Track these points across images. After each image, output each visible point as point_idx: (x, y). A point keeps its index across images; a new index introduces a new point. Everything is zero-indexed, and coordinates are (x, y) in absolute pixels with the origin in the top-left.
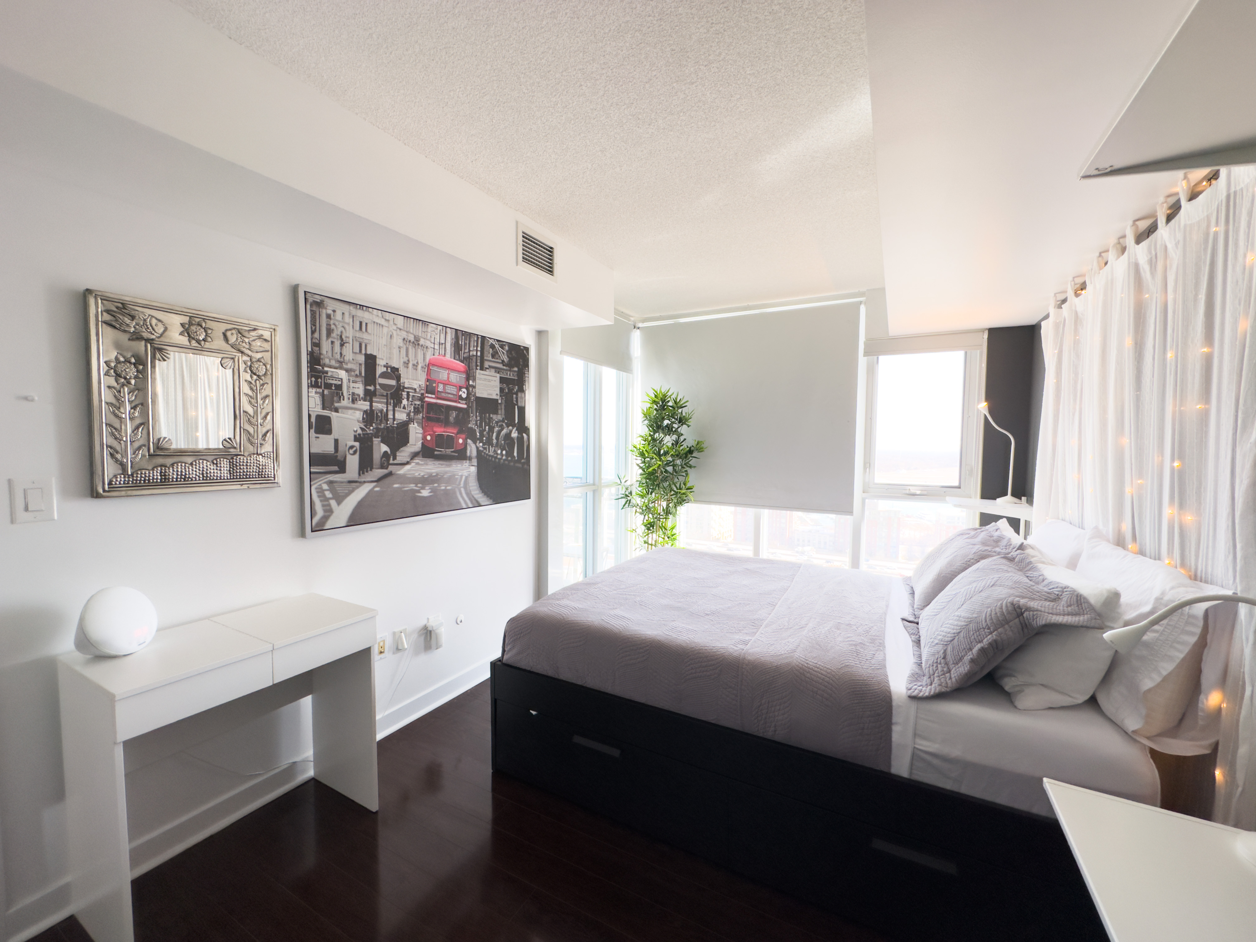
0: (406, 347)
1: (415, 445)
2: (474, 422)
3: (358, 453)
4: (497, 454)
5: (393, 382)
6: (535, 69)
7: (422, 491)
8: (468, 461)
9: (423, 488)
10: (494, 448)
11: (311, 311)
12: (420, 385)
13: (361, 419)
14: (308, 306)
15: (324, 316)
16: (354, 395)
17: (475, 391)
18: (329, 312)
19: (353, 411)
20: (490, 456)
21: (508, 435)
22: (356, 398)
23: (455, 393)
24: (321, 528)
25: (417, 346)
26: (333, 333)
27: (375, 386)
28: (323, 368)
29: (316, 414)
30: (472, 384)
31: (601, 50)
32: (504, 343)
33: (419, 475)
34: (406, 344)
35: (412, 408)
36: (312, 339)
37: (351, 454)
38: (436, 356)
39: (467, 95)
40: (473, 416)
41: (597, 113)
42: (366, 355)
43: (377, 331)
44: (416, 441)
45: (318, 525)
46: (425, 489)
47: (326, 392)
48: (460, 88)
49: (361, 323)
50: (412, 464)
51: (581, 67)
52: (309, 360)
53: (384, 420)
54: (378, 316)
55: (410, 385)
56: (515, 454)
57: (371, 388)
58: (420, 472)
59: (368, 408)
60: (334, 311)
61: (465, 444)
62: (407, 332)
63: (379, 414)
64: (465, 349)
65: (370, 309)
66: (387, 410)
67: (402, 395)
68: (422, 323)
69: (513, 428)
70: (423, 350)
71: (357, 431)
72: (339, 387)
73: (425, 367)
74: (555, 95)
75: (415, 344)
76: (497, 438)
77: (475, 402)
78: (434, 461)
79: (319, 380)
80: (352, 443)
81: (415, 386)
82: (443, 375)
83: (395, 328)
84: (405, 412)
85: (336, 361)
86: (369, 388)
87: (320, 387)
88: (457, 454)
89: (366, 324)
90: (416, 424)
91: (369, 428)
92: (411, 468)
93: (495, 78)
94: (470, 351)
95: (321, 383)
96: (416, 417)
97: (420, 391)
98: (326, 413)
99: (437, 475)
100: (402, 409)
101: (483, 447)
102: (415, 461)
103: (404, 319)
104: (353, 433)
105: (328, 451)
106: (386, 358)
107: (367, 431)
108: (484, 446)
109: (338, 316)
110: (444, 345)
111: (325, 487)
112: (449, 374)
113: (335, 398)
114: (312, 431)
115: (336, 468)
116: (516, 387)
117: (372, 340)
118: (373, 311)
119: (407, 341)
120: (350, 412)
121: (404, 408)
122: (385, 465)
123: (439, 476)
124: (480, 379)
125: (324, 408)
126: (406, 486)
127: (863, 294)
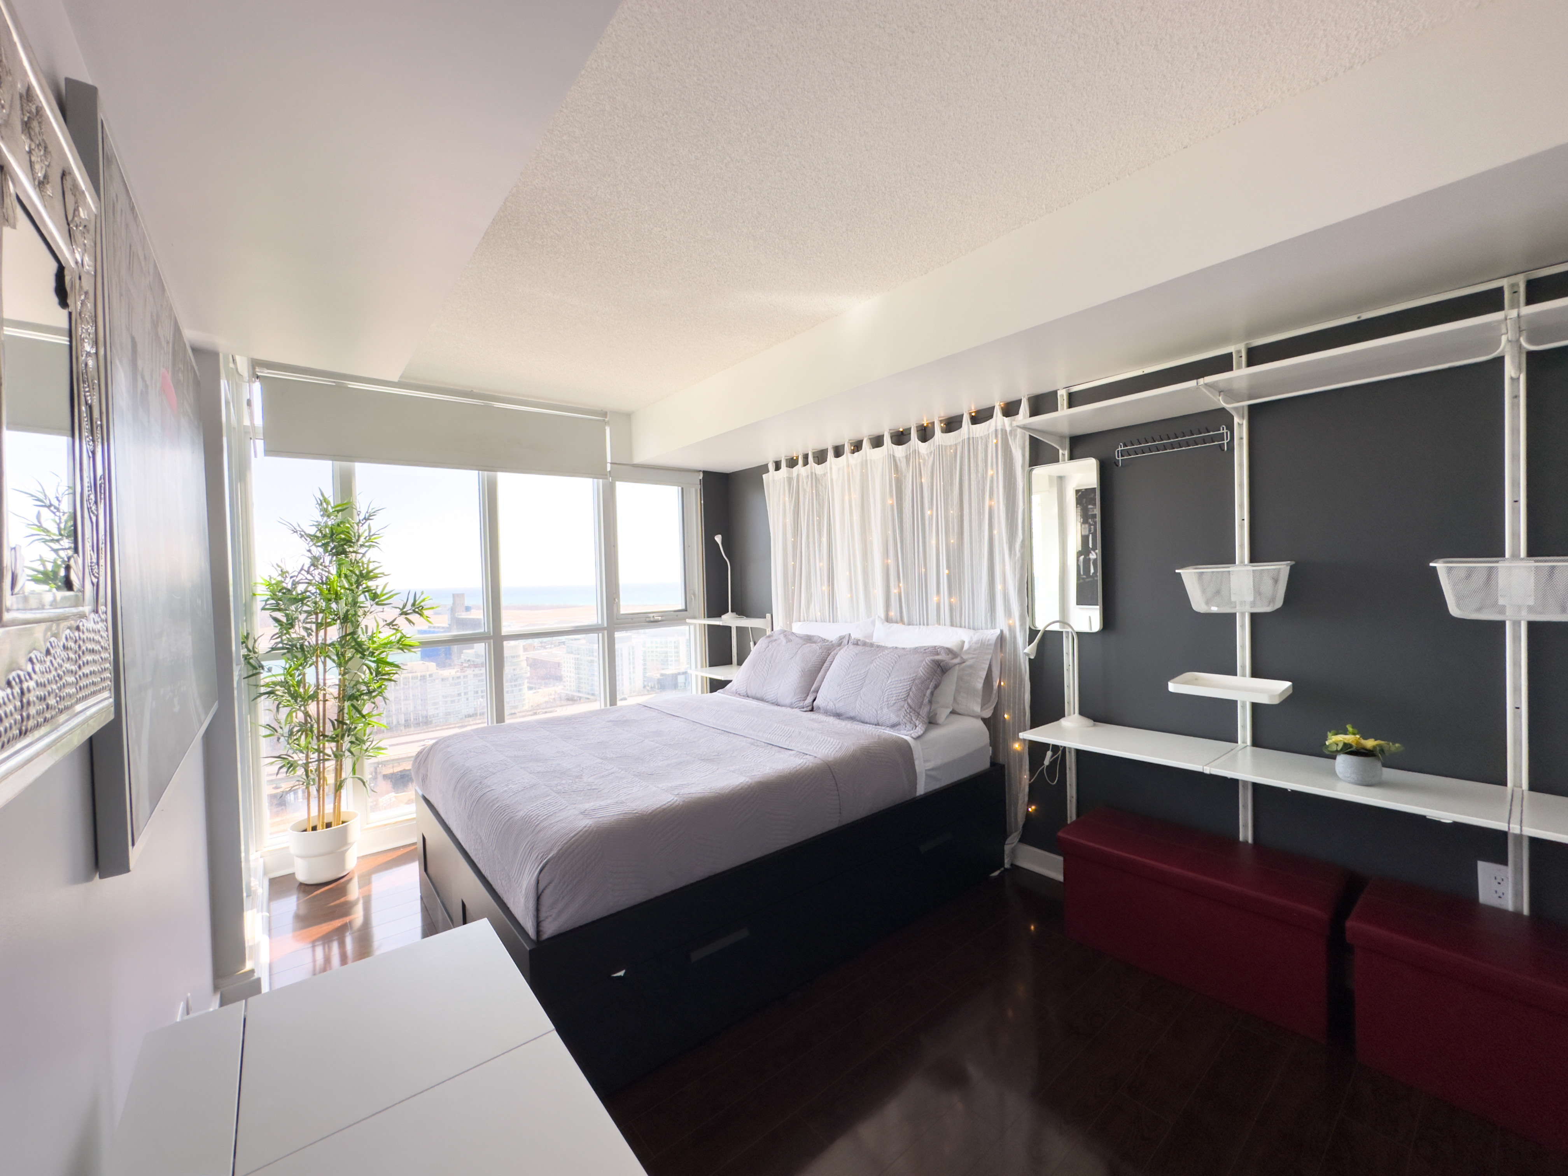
0: (152, 336)
25: (157, 337)
34: (152, 328)
54: (141, 241)
62: (154, 299)
68: (162, 285)
70: (159, 350)
75: (156, 333)
110: (169, 346)
119: (152, 322)
127: (605, 414)
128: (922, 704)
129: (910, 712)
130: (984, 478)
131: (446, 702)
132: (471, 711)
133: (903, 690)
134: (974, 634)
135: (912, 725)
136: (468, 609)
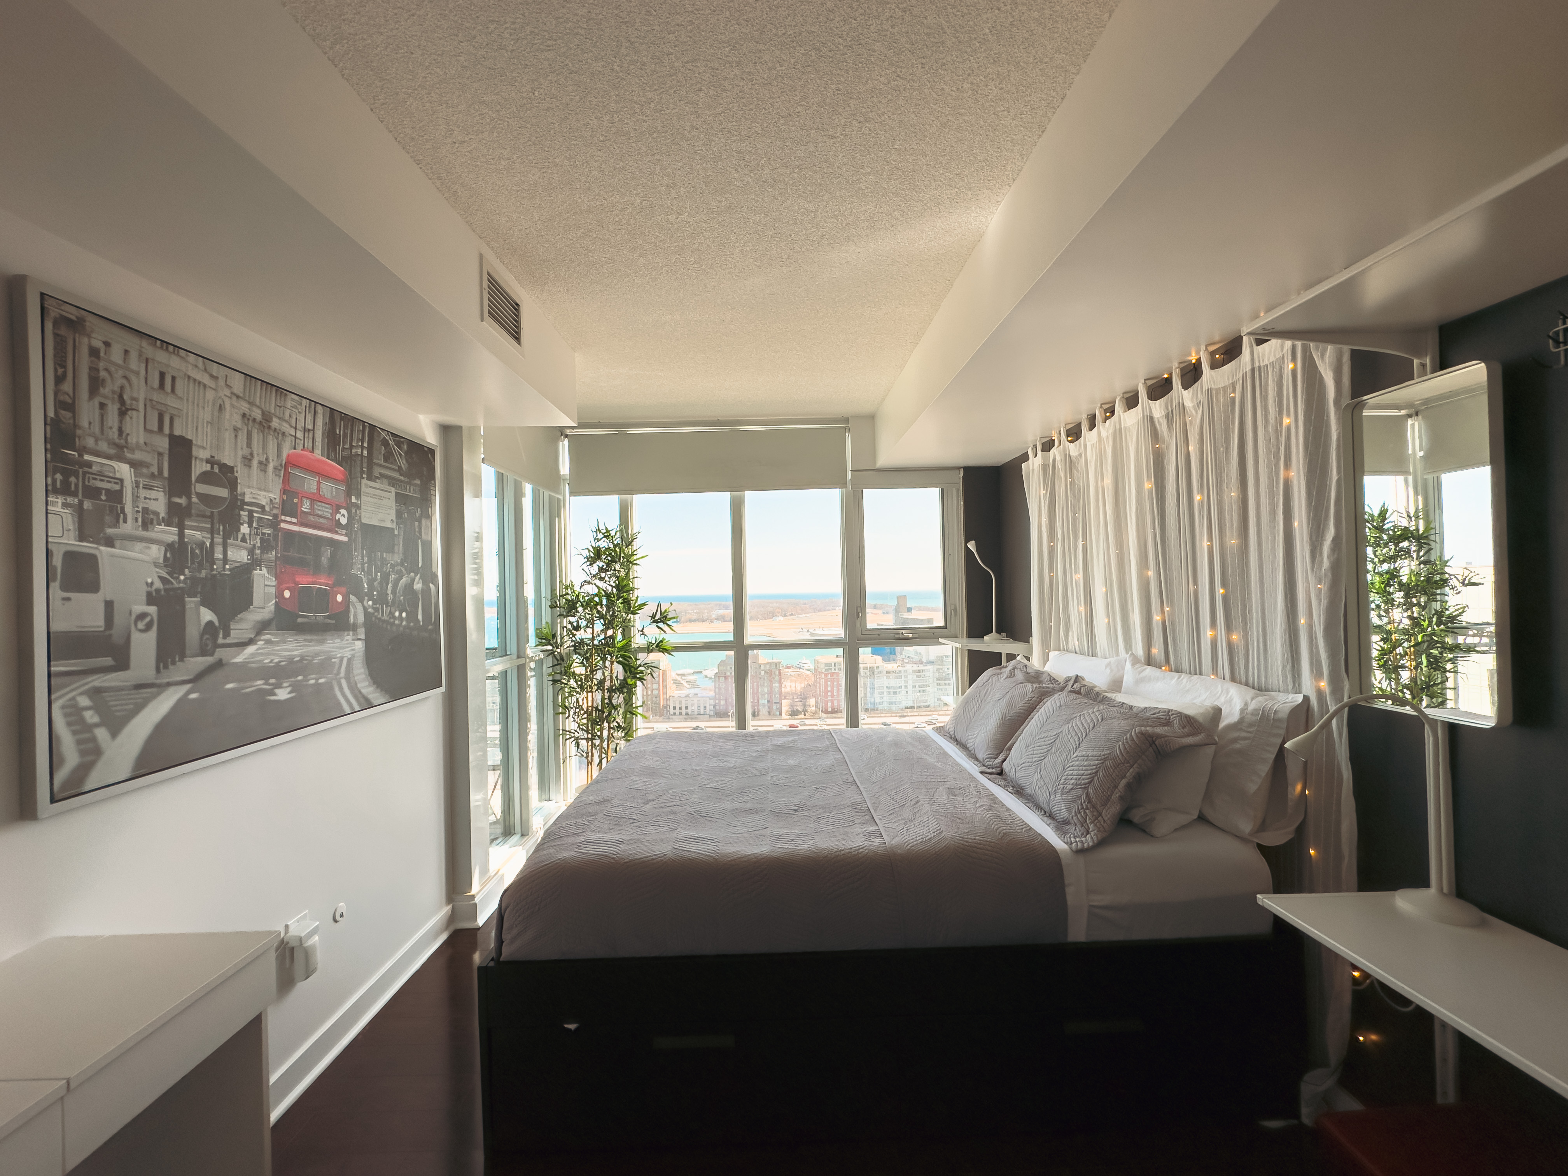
0: (248, 430)
1: (264, 608)
2: (360, 566)
3: (155, 628)
4: (394, 618)
5: (223, 493)
6: (652, 43)
7: (277, 691)
8: (351, 633)
9: (279, 686)
10: (389, 608)
11: (56, 335)
12: (271, 500)
13: (161, 561)
14: (49, 326)
15: (84, 351)
16: (148, 514)
17: (360, 513)
18: (97, 344)
19: (145, 544)
20: (384, 621)
21: (410, 586)
22: (152, 520)
23: (329, 516)
24: (73, 792)
25: (266, 430)
26: (104, 387)
27: (189, 498)
28: (81, 455)
29: (63, 549)
30: (356, 501)
31: (757, 55)
32: (402, 440)
33: (271, 662)
34: (247, 425)
35: (258, 540)
36: (56, 394)
37: (141, 631)
38: (299, 451)
39: (518, 39)
40: (357, 556)
41: (696, 134)
42: (172, 438)
43: (194, 395)
44: (267, 600)
45: (66, 785)
46: (281, 687)
47: (87, 505)
48: (514, 23)
49: (162, 375)
50: (260, 643)
51: (716, 65)
52: (48, 435)
53: (207, 561)
54: (196, 366)
55: (254, 498)
56: (420, 617)
57: (182, 501)
58: (272, 657)
59: (176, 538)
60: (107, 344)
61: (346, 601)
62: (250, 403)
63: (197, 551)
64: (344, 443)
65: (181, 351)
66: (212, 543)
67: (239, 516)
68: (277, 391)
69: (416, 576)
70: (277, 439)
71: (152, 583)
72: (116, 496)
73: (279, 468)
74: (656, 90)
75: (264, 427)
76: (394, 592)
77: (359, 532)
78: (296, 635)
79: (73, 479)
80: (140, 608)
81: (263, 502)
82: (311, 484)
83: (227, 392)
84: (246, 548)
85: (109, 444)
86: (177, 500)
87: (74, 494)
88: (333, 622)
89: (174, 379)
90: (264, 570)
91: (177, 578)
92: (257, 650)
93: (582, 32)
94: (351, 447)
95: (77, 485)
96: (265, 556)
97: (271, 510)
98: (87, 547)
99: (303, 658)
100: (239, 542)
101: (373, 608)
102: (263, 637)
103: (245, 378)
104: (145, 588)
105: (90, 627)
106: (211, 447)
107: (172, 583)
108: (374, 606)
109: (116, 355)
110: (311, 433)
111: (84, 701)
112: (319, 483)
113: (108, 519)
114: (55, 586)
115: (108, 661)
116: (419, 509)
117: (185, 411)
118: (187, 355)
119: (248, 419)
120: (139, 546)
121: (244, 540)
122: (209, 647)
123: (305, 662)
124: (367, 494)
125: (82, 537)
126: (248, 684)
127: (847, 420)
128: (1108, 799)
129: (1087, 808)
130: (1278, 432)
131: (889, 693)
132: (910, 704)
133: (1086, 772)
134: (1252, 699)
135: (1083, 829)
136: (909, 610)
